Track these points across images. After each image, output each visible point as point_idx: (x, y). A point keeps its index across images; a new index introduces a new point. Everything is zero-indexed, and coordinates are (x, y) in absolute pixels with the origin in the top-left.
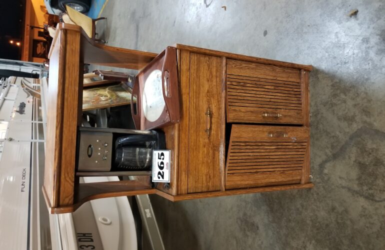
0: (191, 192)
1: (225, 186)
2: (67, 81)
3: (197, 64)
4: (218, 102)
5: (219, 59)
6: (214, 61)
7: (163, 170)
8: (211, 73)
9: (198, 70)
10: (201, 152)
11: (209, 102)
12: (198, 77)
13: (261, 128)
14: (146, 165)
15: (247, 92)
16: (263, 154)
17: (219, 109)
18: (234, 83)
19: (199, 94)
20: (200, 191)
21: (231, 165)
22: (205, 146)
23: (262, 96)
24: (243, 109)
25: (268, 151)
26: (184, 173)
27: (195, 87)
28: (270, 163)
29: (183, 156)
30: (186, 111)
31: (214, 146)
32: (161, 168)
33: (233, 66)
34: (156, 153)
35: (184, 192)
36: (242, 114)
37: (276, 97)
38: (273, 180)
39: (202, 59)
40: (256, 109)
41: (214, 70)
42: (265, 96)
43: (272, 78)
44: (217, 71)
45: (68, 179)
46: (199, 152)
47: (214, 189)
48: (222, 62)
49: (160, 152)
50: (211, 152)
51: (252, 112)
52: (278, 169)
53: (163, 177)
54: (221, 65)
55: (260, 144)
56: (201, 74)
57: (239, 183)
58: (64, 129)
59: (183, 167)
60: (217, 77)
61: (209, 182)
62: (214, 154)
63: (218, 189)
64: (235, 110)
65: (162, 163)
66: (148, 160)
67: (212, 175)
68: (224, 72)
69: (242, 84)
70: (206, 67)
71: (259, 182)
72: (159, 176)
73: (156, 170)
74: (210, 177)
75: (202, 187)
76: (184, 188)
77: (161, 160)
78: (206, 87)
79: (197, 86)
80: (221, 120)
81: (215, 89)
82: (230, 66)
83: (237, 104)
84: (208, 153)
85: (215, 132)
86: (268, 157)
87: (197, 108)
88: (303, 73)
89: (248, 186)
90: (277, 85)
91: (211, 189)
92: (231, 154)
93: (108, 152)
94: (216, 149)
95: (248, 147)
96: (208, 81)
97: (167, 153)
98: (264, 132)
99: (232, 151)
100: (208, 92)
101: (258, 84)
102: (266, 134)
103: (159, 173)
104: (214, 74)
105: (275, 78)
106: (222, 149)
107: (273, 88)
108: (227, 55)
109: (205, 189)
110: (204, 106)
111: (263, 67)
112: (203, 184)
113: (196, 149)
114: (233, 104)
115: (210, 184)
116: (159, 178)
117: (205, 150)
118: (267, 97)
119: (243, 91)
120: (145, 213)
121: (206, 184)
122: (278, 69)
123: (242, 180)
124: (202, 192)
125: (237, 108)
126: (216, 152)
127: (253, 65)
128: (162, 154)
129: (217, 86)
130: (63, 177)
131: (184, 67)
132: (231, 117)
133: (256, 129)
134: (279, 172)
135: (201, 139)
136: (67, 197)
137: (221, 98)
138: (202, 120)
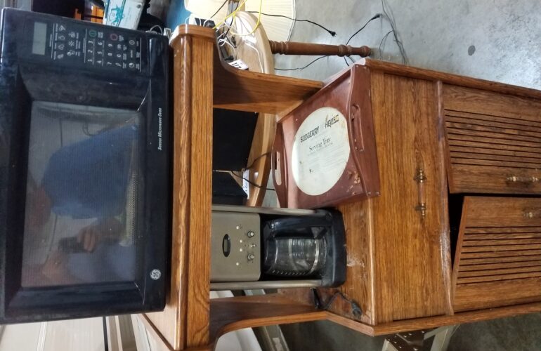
0: (399, 318)
1: (453, 306)
3: (396, 94)
4: (433, 157)
5: (430, 86)
6: (423, 87)
8: (419, 108)
9: (398, 103)
10: (410, 246)
11: (418, 158)
12: (399, 115)
13: (511, 202)
15: (479, 139)
16: (513, 248)
17: (436, 169)
18: (457, 125)
19: (402, 145)
20: (412, 316)
21: (463, 268)
22: (415, 236)
23: (501, 147)
24: (475, 169)
25: (521, 242)
26: (385, 284)
27: (394, 133)
28: (523, 264)
30: (383, 174)
31: (431, 236)
33: (453, 95)
35: (387, 319)
36: (474, 179)
37: (523, 149)
38: (527, 294)
39: (404, 83)
40: (495, 169)
41: (423, 103)
42: (505, 147)
43: (513, 116)
44: (428, 104)
45: (199, 298)
46: (407, 246)
47: (435, 313)
48: (434, 90)
50: (427, 246)
51: (489, 174)
52: (534, 275)
54: (433, 95)
55: (509, 231)
56: (403, 110)
57: (474, 300)
58: (192, 208)
59: (384, 274)
60: (428, 115)
61: (427, 300)
62: (431, 250)
63: (440, 311)
64: (462, 171)
67: (430, 287)
68: (440, 106)
69: (469, 125)
70: (410, 98)
71: (505, 297)
74: (427, 291)
75: (416, 309)
76: (387, 311)
78: (412, 133)
79: (397, 131)
80: (439, 189)
81: (426, 135)
82: (448, 96)
83: (464, 161)
84: (422, 249)
85: (430, 211)
86: (520, 253)
87: (400, 169)
89: (488, 305)
90: (523, 128)
91: (430, 312)
92: (464, 250)
93: (255, 246)
94: (433, 240)
95: (491, 237)
96: (415, 121)
98: (515, 209)
99: (465, 243)
100: (416, 140)
101: (495, 126)
102: (519, 212)
104: (424, 109)
105: (517, 117)
106: (445, 240)
107: (516, 132)
108: (443, 77)
109: (420, 313)
110: (410, 165)
111: (498, 97)
112: (416, 303)
113: (402, 241)
114: (459, 161)
115: (428, 303)
117: (417, 242)
118: (509, 148)
119: (471, 139)
120: (274, 344)
121: (421, 304)
122: (521, 102)
123: (480, 295)
124: (416, 319)
125: (466, 168)
126: (435, 247)
127: (483, 95)
129: (429, 130)
130: (191, 293)
131: (376, 99)
132: (458, 185)
133: (504, 204)
134: (536, 279)
135: (409, 224)
136: (198, 331)
137: (437, 150)
138: (409, 190)
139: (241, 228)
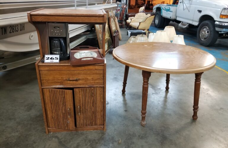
0: (40, 72)
1: (44, 88)
2: (83, 18)
3: (99, 73)
4: (83, 84)
5: (103, 83)
6: (102, 81)
7: (50, 59)
8: (96, 80)
9: (96, 74)
10: (59, 76)
11: (83, 79)
12: (93, 74)
13: (72, 104)
14: (53, 52)
15: (89, 98)
16: (60, 106)
17: (80, 85)
18: (92, 91)
19: (86, 75)
20: (41, 76)
21: (54, 91)
22: (62, 78)
23: (88, 105)
24: (81, 96)
25: (62, 109)
26: (48, 68)
27: (88, 72)
28: (56, 110)
29: (56, 68)
30: (78, 69)
31: (62, 82)
32: (51, 59)
33: (101, 90)
34: (58, 56)
35: (40, 69)
36: (78, 95)
37: (88, 113)
38: (48, 113)
39: (102, 75)
40: (82, 102)
41: (97, 81)
42: (88, 107)
43: (98, 110)
44: (97, 83)
45: (42, 19)
46: (59, 75)
47: (42, 83)
48: (101, 85)
49: (58, 58)
50: (60, 81)
51: (80, 100)
52: (54, 115)
53: (47, 59)
54: (100, 84)
55: (64, 104)
56: (95, 75)
57: (46, 95)
58: (63, 17)
59: (51, 68)
60: (94, 83)
61: (46, 81)
62: (59, 83)
63: (42, 85)
64: (80, 92)
65: (53, 59)
66: (55, 53)
67: (49, 82)
68: (97, 86)
69: (93, 95)
70: (98, 77)
71: (47, 105)
72: (48, 58)
73: (50, 56)
74: (48, 81)
75: (43, 77)
76: (42, 69)
77: (55, 58)
78: (89, 78)
79: (89, 73)
80: (75, 85)
81: (89, 82)
82: (100, 89)
83: (83, 92)
84: (59, 80)
85: (69, 83)
86: (59, 109)
87: (79, 74)
88: (102, 126)
89: (45, 100)
90: (95, 113)
91: (42, 81)
92: (58, 91)
93: (57, 35)
94: (61, 83)
95: (63, 99)
96: (92, 79)
97: (58, 61)
98: (70, 106)
99: (60, 91)
100: (87, 79)
101: (94, 103)
102: (69, 107)
103: (49, 58)
104: (96, 81)
105: (98, 112)
106: (61, 86)
107: (93, 111)
108: (105, 87)
109: (42, 79)
110: (81, 77)
111: (102, 105)
112: (45, 77)
113: (60, 74)
114: (83, 91)
115: (44, 81)
116: (47, 58)
117: (60, 78)
118: (88, 108)
119: (89, 95)
121: (44, 79)
122: (102, 113)
123: (47, 97)
124: (40, 77)
125: (81, 93)
126: (59, 84)
127: (102, 100)
128: (57, 59)
129: (90, 83)
130: (43, 17)
131: (97, 67)
132: (76, 90)
133: (71, 102)
134: (52, 115)
135: (65, 76)
136: (35, 19)
137: (85, 85)
138: (74, 76)
139: (61, 32)
